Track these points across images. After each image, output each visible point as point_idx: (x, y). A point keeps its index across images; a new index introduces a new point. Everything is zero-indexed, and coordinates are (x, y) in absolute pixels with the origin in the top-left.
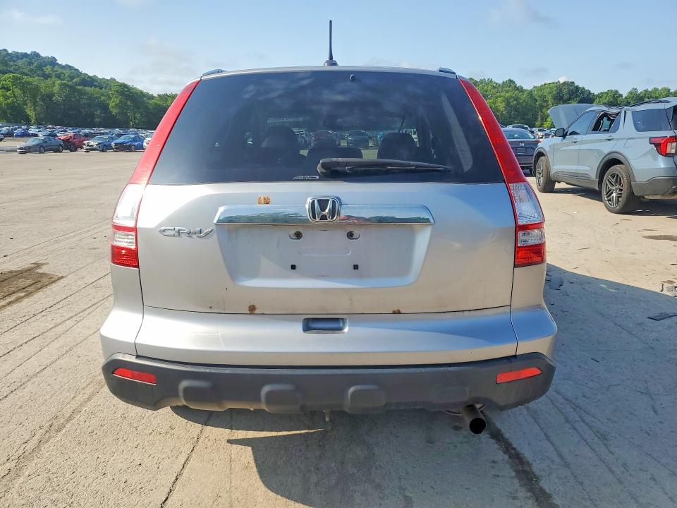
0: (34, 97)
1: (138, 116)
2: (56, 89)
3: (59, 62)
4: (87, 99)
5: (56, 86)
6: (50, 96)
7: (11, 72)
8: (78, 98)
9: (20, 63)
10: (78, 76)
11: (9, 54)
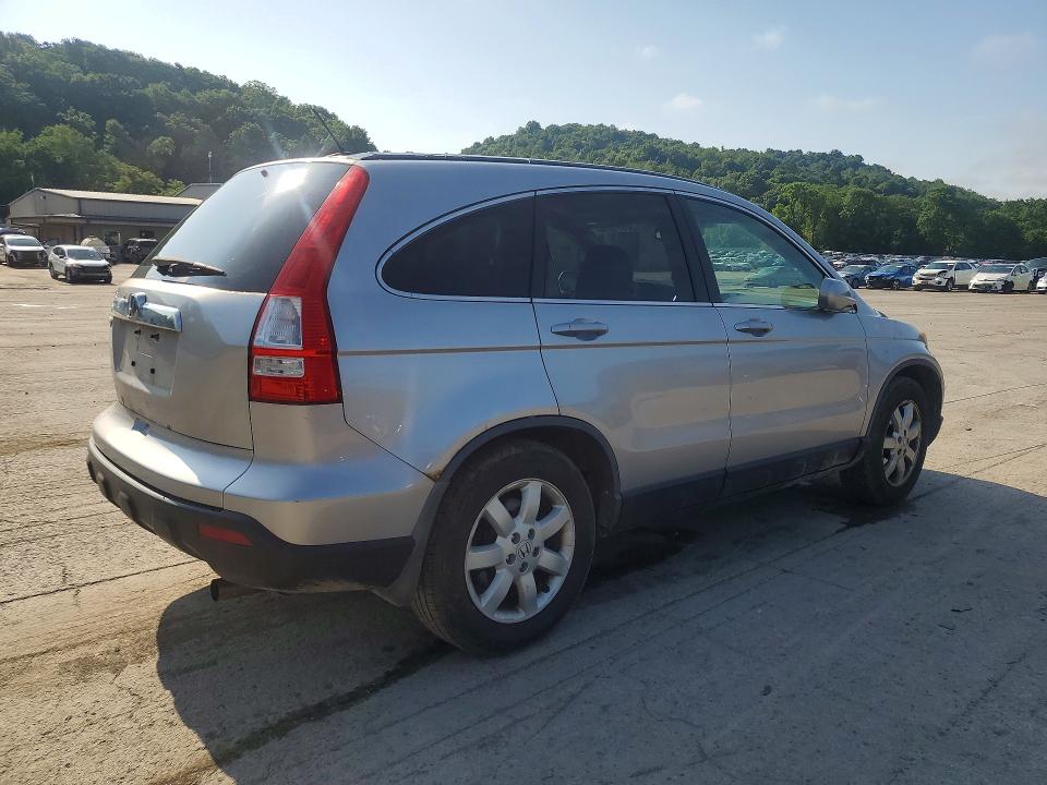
0: (816, 211)
1: (961, 236)
2: (846, 200)
3: (866, 162)
4: (887, 212)
5: (846, 196)
6: (837, 209)
7: (798, 180)
8: (874, 211)
9: (813, 167)
10: (886, 179)
11: (804, 157)
